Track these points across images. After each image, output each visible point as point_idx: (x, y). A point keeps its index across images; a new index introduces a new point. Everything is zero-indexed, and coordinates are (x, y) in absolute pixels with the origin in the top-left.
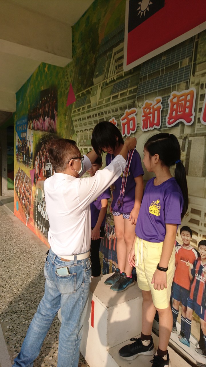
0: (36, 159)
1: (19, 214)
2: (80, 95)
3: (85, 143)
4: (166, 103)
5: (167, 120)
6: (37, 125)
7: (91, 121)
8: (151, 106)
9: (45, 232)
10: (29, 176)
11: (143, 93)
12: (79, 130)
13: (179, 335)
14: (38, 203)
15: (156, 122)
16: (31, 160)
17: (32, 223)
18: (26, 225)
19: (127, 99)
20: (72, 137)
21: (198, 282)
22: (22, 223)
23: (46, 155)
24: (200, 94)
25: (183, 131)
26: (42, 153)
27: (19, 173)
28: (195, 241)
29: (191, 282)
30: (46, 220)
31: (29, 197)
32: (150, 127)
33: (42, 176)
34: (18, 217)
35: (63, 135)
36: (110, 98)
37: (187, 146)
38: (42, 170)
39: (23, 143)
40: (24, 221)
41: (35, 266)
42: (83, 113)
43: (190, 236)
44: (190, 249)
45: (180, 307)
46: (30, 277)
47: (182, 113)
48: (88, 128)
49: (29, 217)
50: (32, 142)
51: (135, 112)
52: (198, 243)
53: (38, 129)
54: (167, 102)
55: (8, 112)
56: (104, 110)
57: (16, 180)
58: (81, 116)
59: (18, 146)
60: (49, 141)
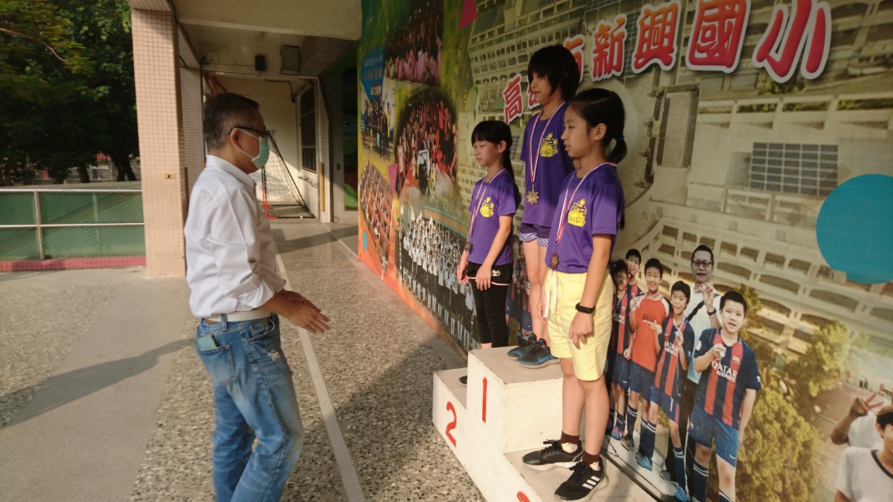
0: (400, 141)
1: (369, 257)
2: (486, 6)
3: (491, 106)
4: (633, 27)
5: (634, 59)
6: (403, 69)
7: (505, 60)
8: (609, 32)
9: (417, 289)
10: (387, 178)
11: (597, 6)
12: (481, 79)
13: (637, 453)
14: (404, 232)
15: (615, 63)
16: (390, 144)
17: (392, 274)
18: (382, 278)
19: (569, 17)
20: (467, 94)
21: (668, 355)
22: (374, 275)
23: (419, 133)
24: (687, 10)
25: (657, 81)
26: (412, 129)
27: (367, 172)
28: (666, 285)
29: (658, 357)
30: (419, 266)
31: (387, 221)
32: (605, 74)
33: (410, 178)
34: (365, 264)
35: (451, 90)
36: (539, 14)
37: (662, 110)
38: (411, 165)
39: (375, 108)
40: (377, 270)
41: (396, 346)
42: (490, 44)
43: (659, 275)
44: (658, 299)
45: (640, 403)
46: (387, 361)
47: (657, 46)
48: (498, 76)
49: (387, 262)
50: (393, 106)
51: (581, 44)
52: (671, 287)
53: (404, 78)
54: (635, 24)
55: (345, 41)
56: (529, 37)
57: (362, 187)
58: (486, 50)
59: (366, 114)
60: (425, 104)
